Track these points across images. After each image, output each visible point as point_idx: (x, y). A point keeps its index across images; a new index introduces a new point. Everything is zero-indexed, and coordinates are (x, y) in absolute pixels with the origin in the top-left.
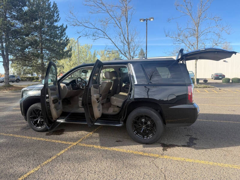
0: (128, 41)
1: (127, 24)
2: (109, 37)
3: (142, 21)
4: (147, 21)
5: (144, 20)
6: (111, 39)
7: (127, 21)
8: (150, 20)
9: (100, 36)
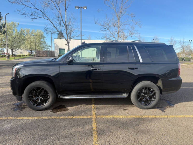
0: (66, 24)
1: (65, 9)
2: (48, 19)
3: (77, 8)
4: (81, 9)
5: (79, 8)
6: (50, 20)
7: (65, 6)
8: (83, 8)
9: (39, 16)
